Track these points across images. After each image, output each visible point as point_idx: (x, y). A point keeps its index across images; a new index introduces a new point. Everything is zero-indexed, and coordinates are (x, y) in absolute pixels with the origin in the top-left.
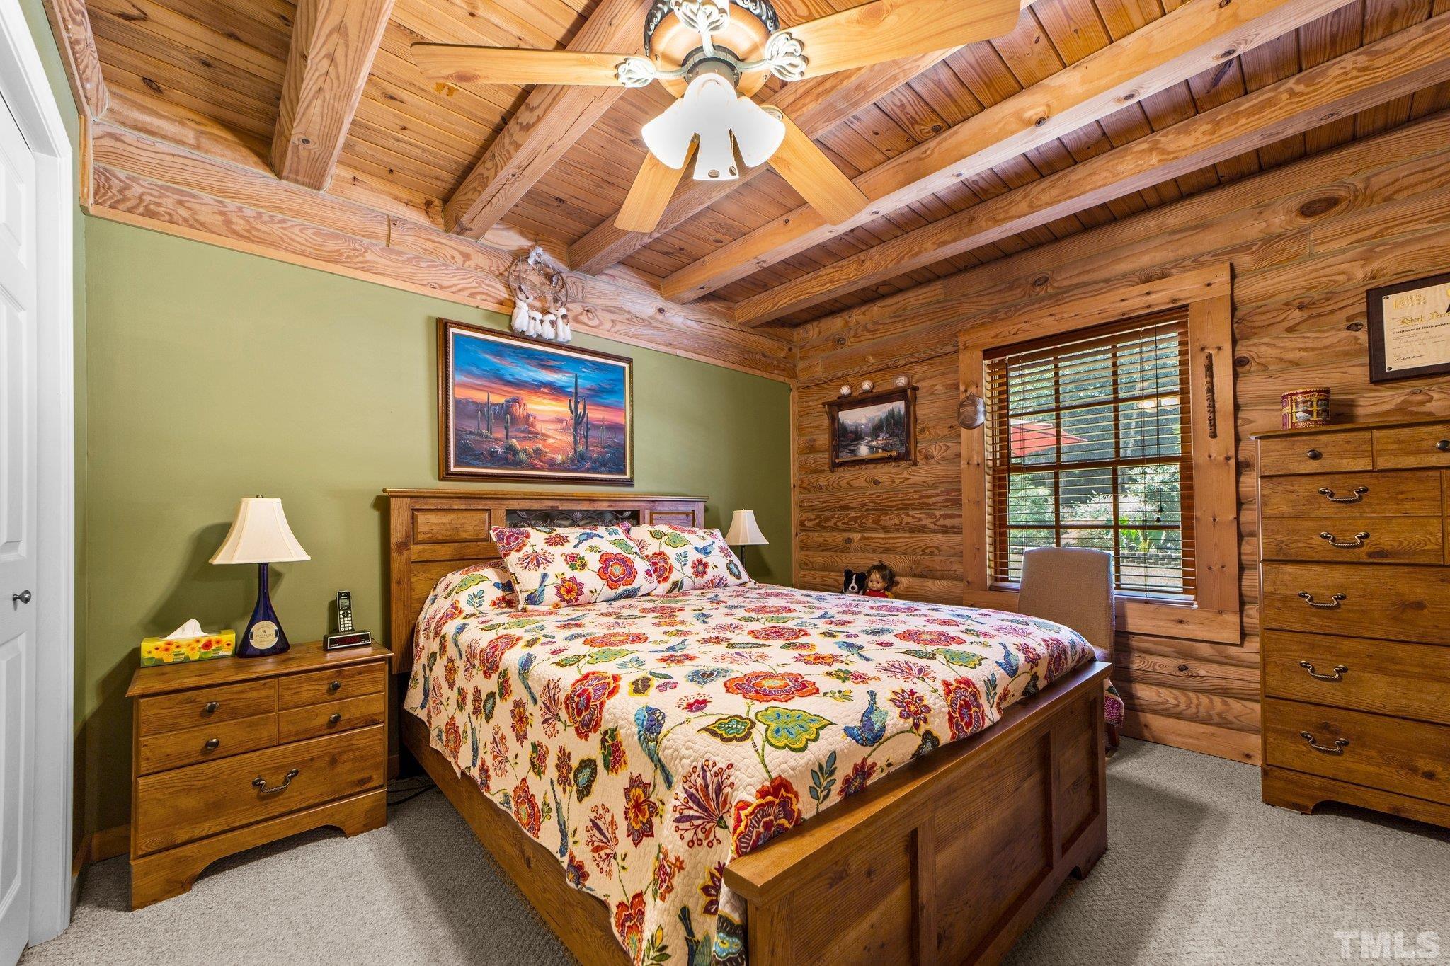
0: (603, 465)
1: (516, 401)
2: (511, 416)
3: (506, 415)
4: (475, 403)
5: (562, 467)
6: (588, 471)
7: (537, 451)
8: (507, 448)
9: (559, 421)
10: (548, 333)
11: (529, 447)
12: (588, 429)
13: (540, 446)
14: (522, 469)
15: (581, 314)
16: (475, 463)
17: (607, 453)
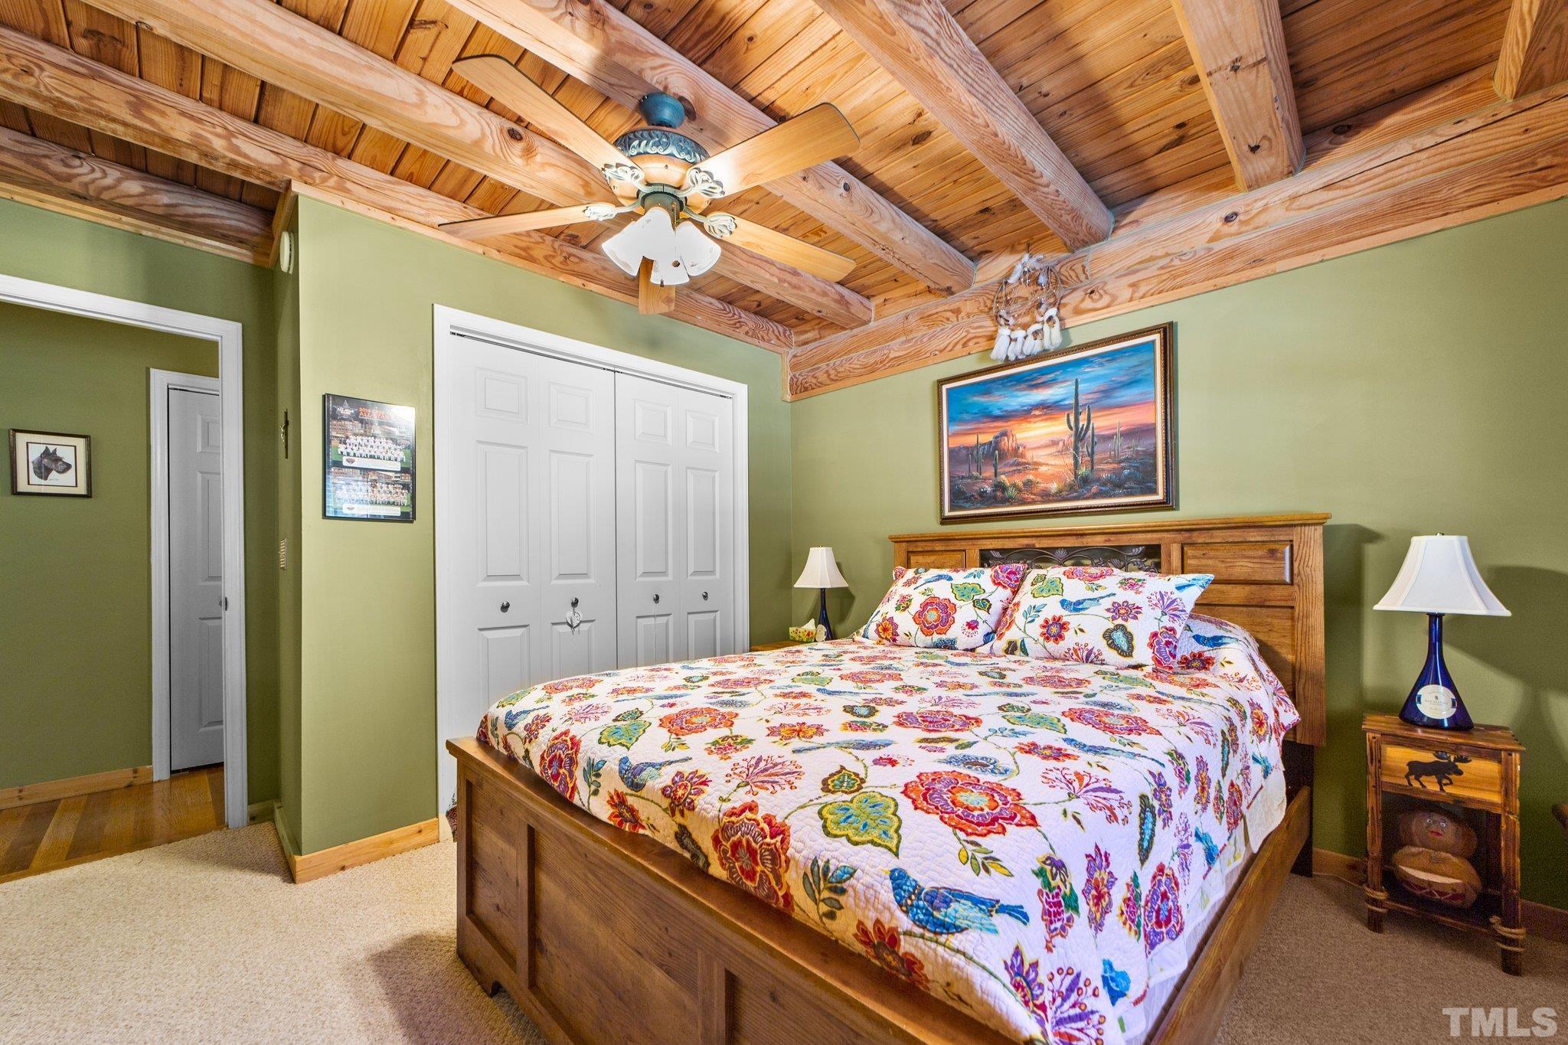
0: (1119, 486)
1: (1005, 434)
2: (1000, 451)
3: (994, 453)
4: (966, 448)
5: (1059, 496)
6: (1094, 496)
7: (1028, 484)
8: (996, 486)
9: (1054, 443)
10: (1033, 346)
11: (1019, 481)
12: (1094, 444)
13: (1031, 477)
14: (1012, 505)
15: (1083, 300)
16: (967, 505)
17: (1124, 468)
